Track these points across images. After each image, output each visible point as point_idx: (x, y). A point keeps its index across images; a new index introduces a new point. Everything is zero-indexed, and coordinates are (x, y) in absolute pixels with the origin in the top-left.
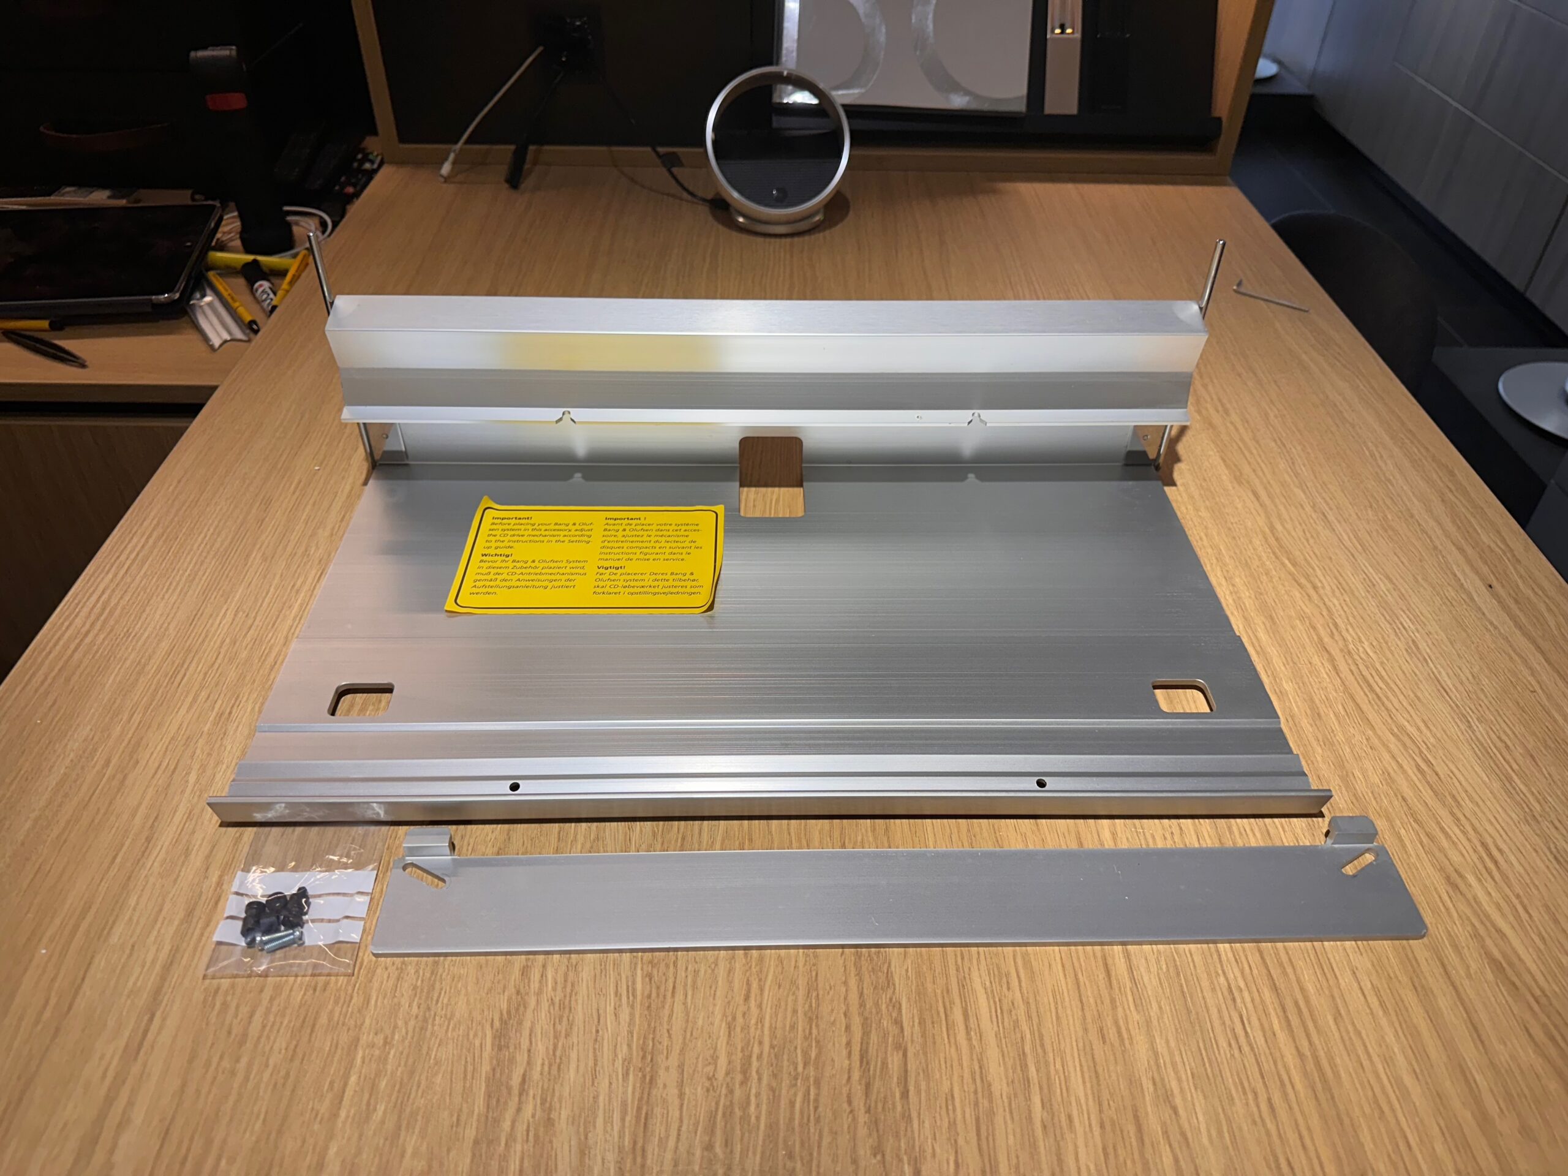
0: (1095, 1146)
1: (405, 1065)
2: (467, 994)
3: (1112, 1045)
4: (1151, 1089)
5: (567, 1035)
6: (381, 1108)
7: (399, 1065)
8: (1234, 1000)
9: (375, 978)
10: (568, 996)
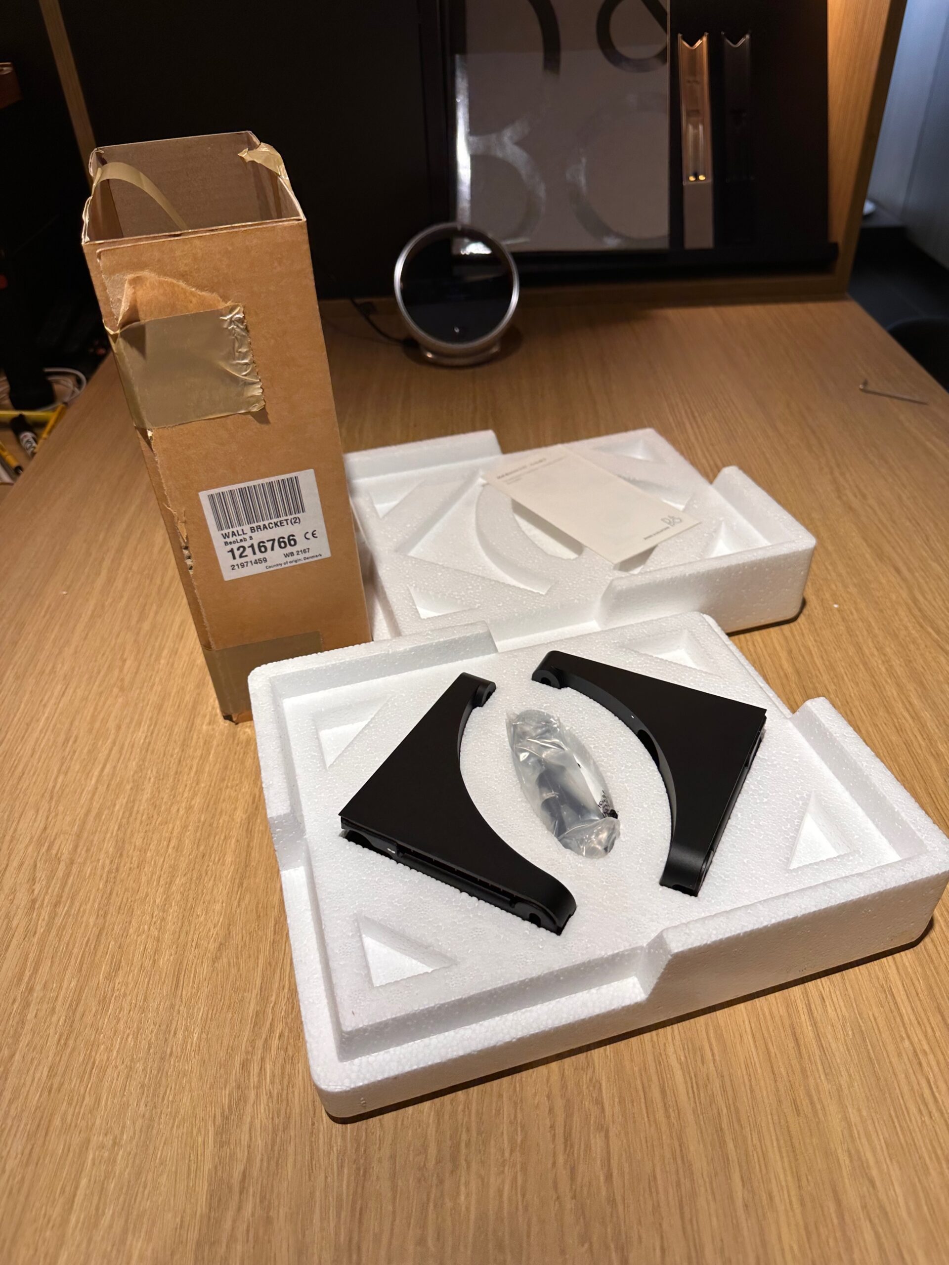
0: (797, 1225)
1: (133, 1166)
2: (191, 1091)
3: (806, 1117)
4: (847, 1162)
5: (285, 1129)
6: (109, 1213)
7: (127, 1166)
8: (920, 1064)
9: (106, 1077)
10: (285, 1087)
